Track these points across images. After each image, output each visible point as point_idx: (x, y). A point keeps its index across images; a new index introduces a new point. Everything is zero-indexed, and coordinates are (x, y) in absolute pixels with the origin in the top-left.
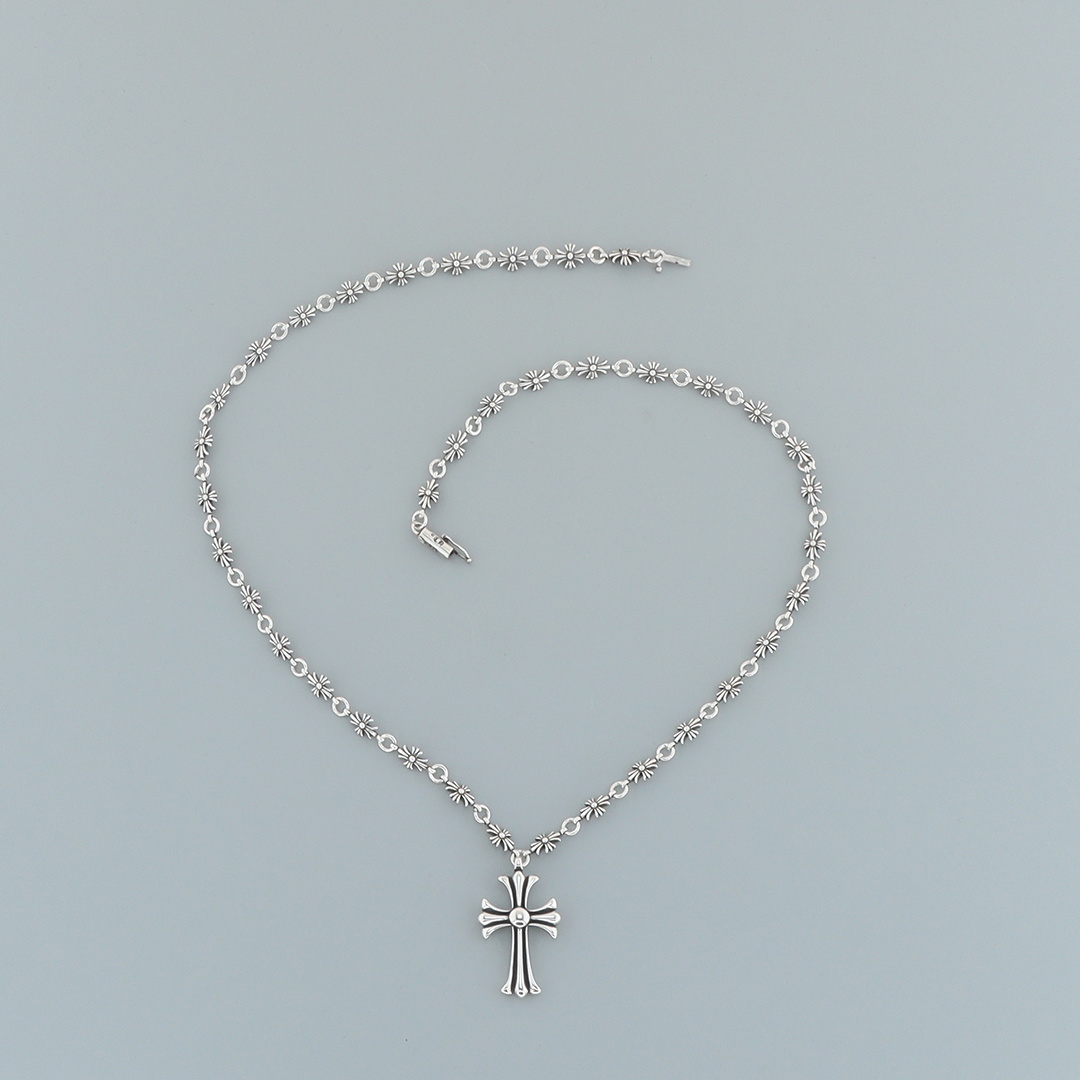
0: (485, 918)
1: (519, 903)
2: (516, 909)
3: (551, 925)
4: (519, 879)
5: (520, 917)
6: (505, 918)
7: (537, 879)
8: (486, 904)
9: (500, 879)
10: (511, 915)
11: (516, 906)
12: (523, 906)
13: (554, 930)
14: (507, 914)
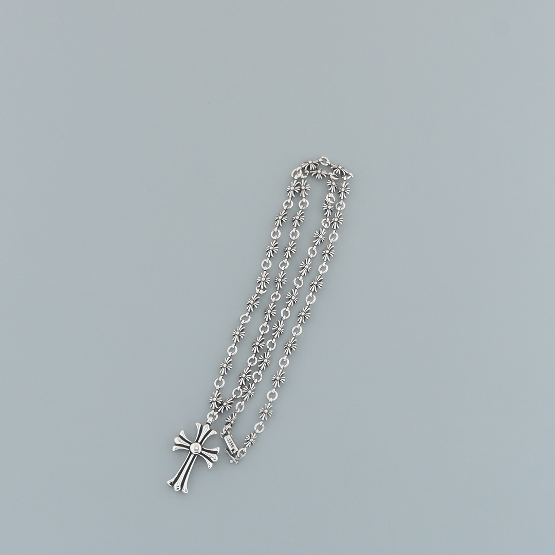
0: (177, 440)
1: (200, 441)
2: (196, 443)
3: (211, 461)
4: (206, 428)
5: (197, 448)
6: (188, 445)
7: (216, 433)
8: (182, 434)
9: (197, 424)
10: (192, 445)
11: (197, 441)
12: (201, 443)
13: (211, 464)
14: (190, 444)
